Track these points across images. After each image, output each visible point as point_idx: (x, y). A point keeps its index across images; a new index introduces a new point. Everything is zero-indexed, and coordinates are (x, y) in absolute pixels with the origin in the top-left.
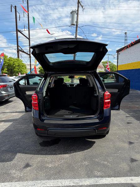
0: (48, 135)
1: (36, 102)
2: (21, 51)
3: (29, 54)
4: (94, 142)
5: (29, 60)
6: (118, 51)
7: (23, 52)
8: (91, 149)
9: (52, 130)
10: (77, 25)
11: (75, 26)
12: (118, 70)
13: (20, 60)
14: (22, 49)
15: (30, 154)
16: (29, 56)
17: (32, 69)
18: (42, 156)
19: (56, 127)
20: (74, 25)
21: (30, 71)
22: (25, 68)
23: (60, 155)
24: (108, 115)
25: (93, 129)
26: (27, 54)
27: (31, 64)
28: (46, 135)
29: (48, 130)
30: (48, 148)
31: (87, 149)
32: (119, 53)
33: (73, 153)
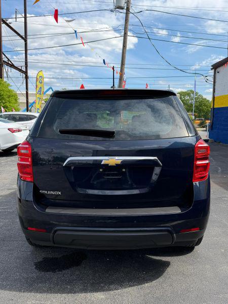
0: (55, 244)
1: (28, 161)
2: (8, 64)
3: (24, 70)
4: (167, 264)
5: (25, 84)
6: (216, 67)
7: (12, 66)
8: (160, 279)
9: (65, 232)
10: (128, 9)
11: (125, 11)
12: (215, 107)
13: (6, 82)
14: (9, 60)
15: (10, 289)
16: (24, 75)
17: (29, 104)
18: (39, 295)
19: (75, 225)
20: (122, 8)
21: (26, 107)
22: (16, 100)
23: (83, 295)
24: (203, 197)
25: (168, 231)
26: (20, 70)
27: (29, 92)
28: (51, 244)
29: (56, 231)
30: (55, 276)
31: (151, 280)
32: (218, 70)
33: (116, 289)
